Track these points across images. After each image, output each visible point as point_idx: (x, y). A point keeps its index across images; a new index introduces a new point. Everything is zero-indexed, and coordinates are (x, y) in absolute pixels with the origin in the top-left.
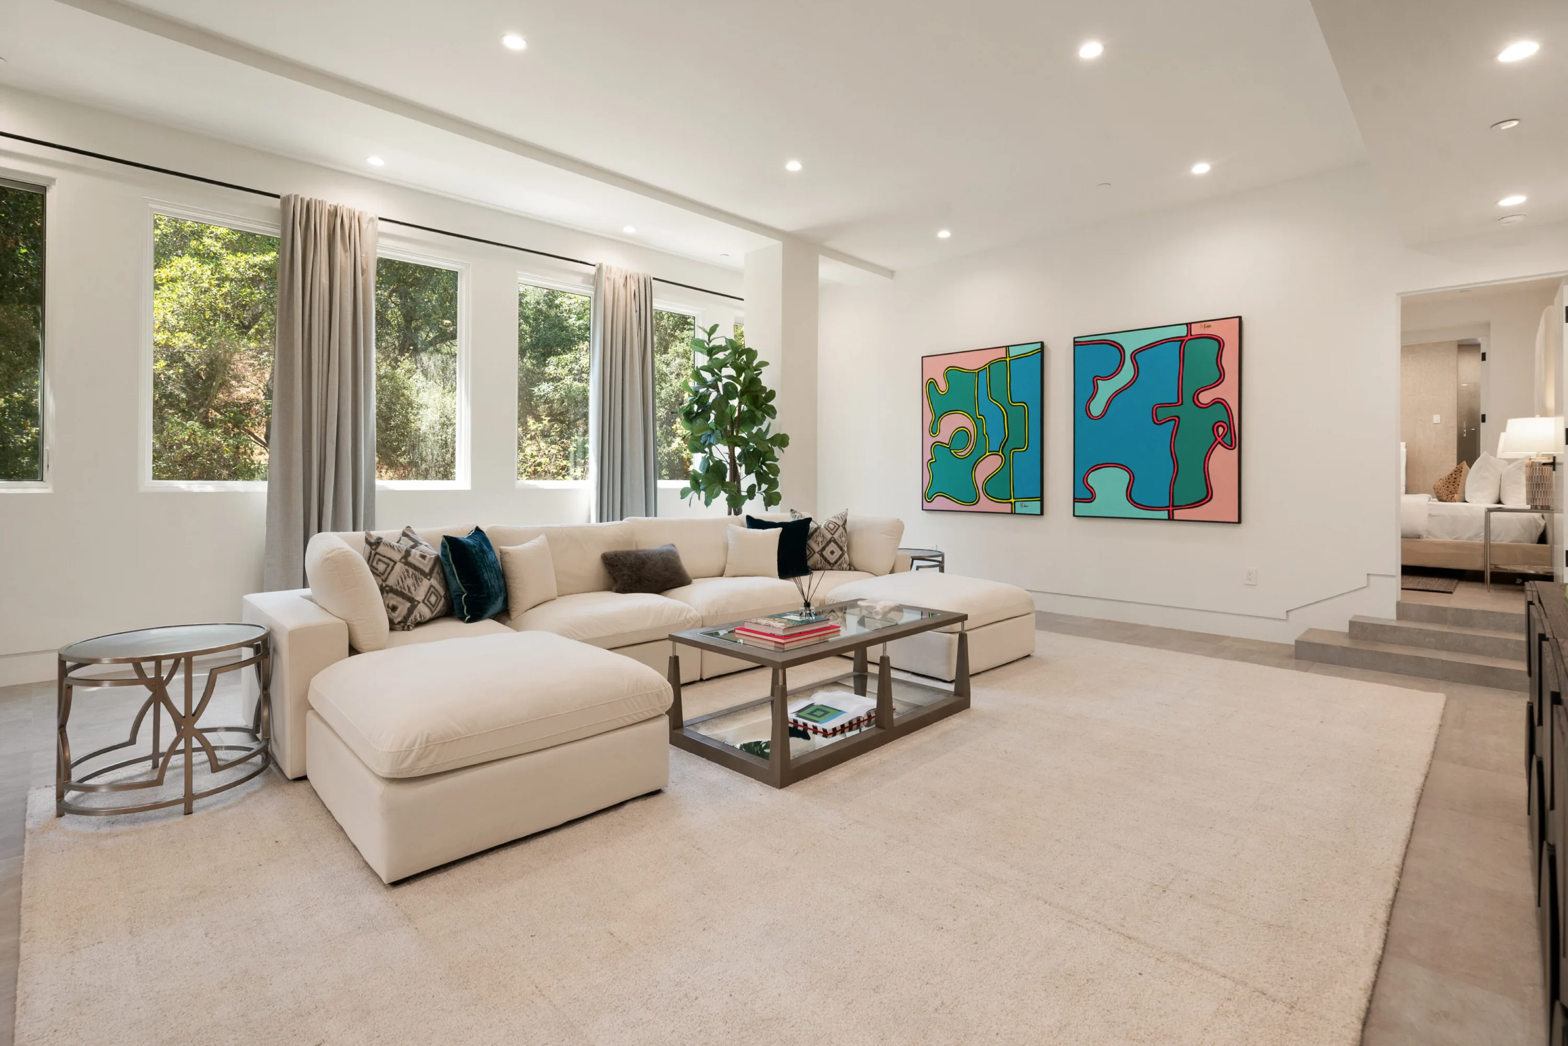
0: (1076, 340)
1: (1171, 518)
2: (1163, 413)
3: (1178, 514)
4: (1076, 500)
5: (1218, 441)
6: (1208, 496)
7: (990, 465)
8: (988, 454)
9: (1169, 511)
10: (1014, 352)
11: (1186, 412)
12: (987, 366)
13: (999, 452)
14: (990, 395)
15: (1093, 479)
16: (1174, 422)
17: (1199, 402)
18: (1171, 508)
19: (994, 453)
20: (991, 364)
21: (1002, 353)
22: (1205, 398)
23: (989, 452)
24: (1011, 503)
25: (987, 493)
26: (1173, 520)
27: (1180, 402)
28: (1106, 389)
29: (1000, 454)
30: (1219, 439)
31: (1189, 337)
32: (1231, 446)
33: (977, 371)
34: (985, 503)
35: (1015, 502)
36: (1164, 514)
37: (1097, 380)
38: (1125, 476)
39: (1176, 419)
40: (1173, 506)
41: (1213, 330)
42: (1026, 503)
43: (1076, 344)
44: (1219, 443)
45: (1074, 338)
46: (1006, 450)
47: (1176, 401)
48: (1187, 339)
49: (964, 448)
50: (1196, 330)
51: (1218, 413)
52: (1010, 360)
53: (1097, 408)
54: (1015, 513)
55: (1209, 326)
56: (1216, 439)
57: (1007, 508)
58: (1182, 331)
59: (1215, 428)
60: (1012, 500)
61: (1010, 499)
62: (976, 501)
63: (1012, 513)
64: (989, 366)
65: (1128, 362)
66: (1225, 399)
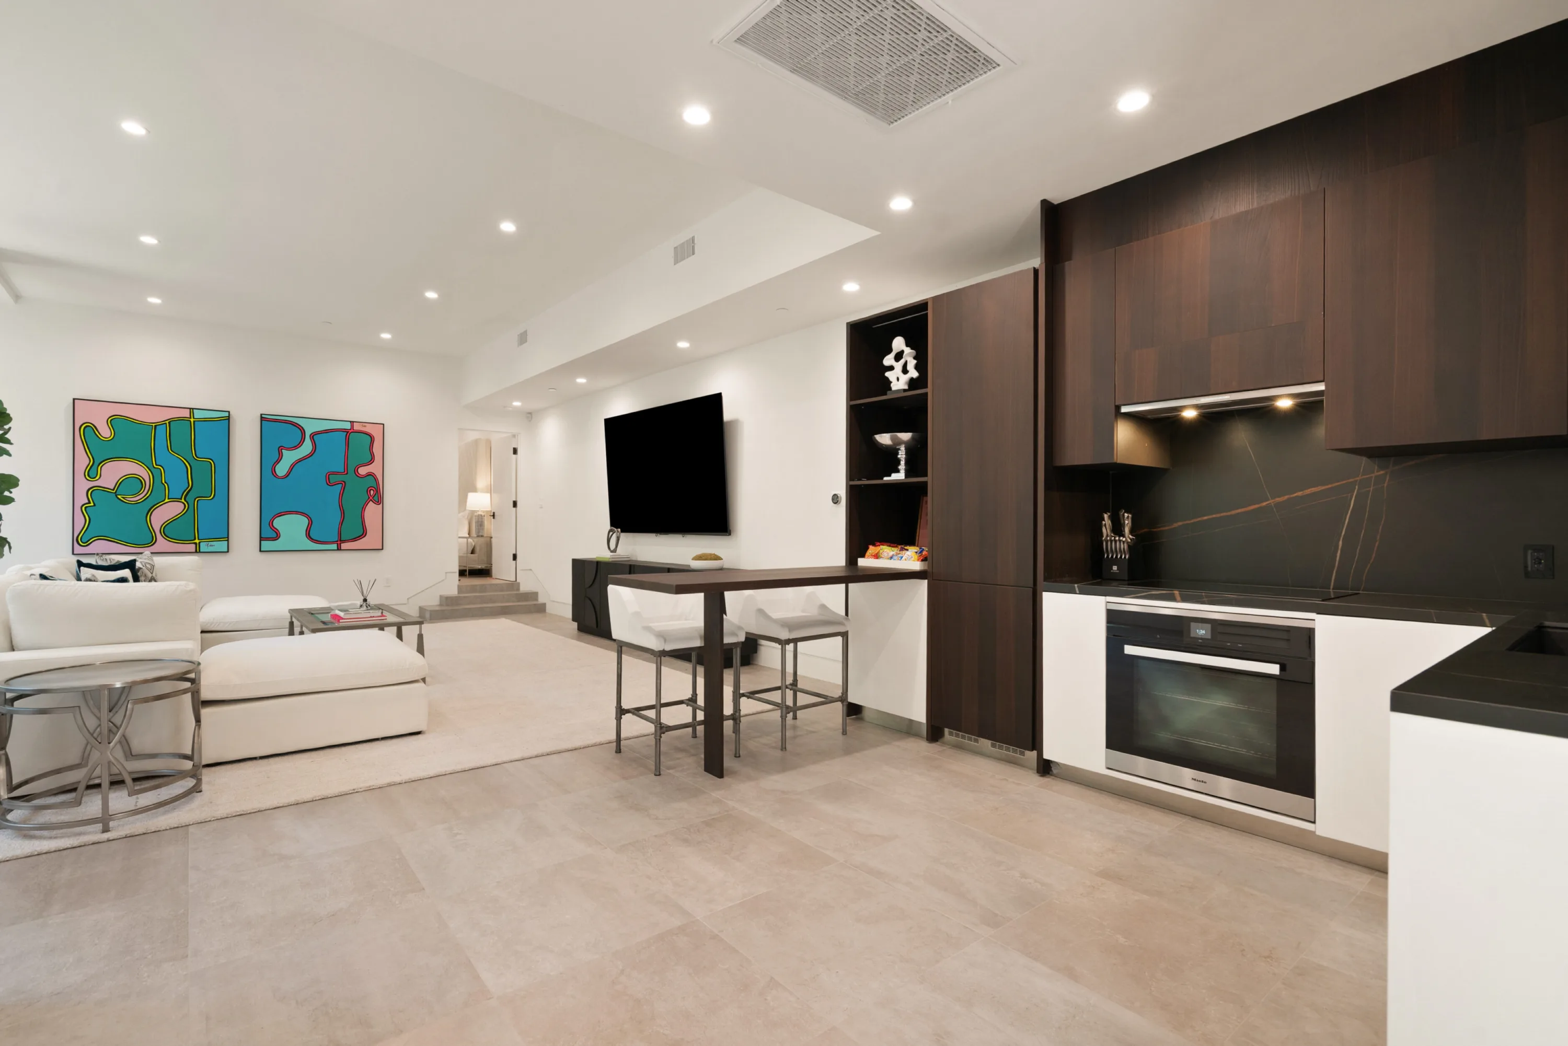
0: (263, 416)
1: (339, 549)
2: (333, 479)
3: (344, 546)
4: (262, 539)
5: (370, 499)
6: (364, 534)
7: (169, 511)
8: (167, 500)
9: (338, 544)
10: (198, 414)
11: (349, 478)
12: (167, 422)
13: (181, 499)
14: (171, 448)
15: (277, 523)
16: (341, 485)
17: (358, 473)
18: (339, 542)
19: (177, 500)
20: (171, 421)
21: (186, 414)
22: (363, 471)
23: (168, 499)
24: (196, 544)
25: (165, 535)
26: (341, 550)
27: (346, 472)
28: (289, 457)
29: (183, 501)
30: (371, 498)
31: (352, 431)
32: (378, 502)
33: (154, 425)
34: (162, 543)
35: (199, 543)
36: (334, 546)
37: (282, 449)
38: (305, 521)
39: (344, 484)
40: (340, 541)
41: (368, 429)
42: (212, 543)
43: (263, 419)
44: (371, 500)
45: (261, 415)
46: (189, 498)
47: (343, 471)
48: (350, 431)
49: (137, 494)
50: (356, 427)
51: (370, 482)
52: (194, 421)
53: (282, 469)
54: (200, 552)
55: (365, 426)
56: (369, 498)
57: (192, 548)
58: (348, 426)
59: (368, 491)
60: (197, 541)
61: (195, 539)
62: (153, 542)
63: (196, 552)
64: (169, 423)
65: (308, 440)
66: (373, 473)
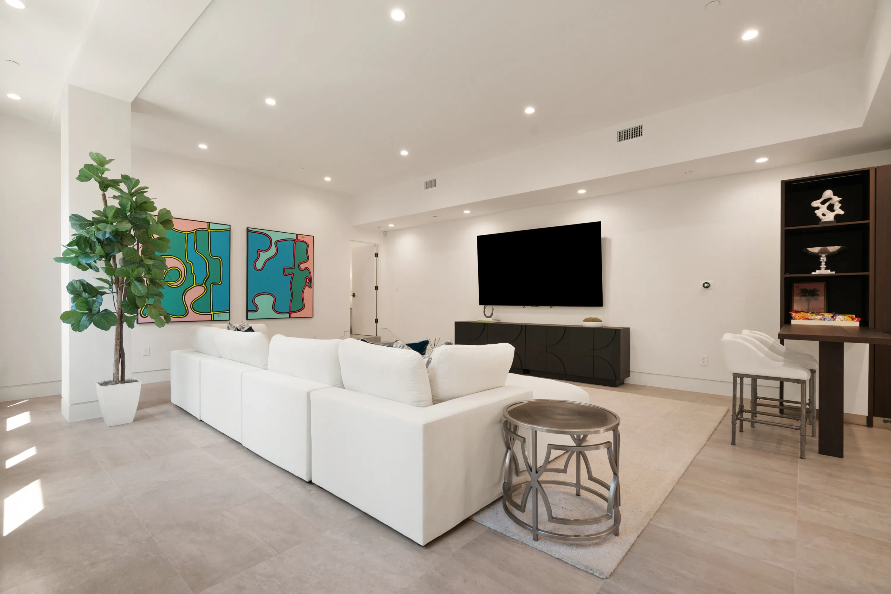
0: (249, 229)
1: (290, 317)
2: (288, 271)
3: (293, 315)
4: (248, 311)
5: (306, 285)
6: (303, 308)
7: (195, 293)
8: (194, 285)
9: (289, 314)
10: (213, 227)
11: (295, 271)
12: (194, 231)
13: (203, 284)
14: (196, 249)
15: (258, 300)
16: (291, 275)
17: (300, 267)
18: (290, 313)
19: (200, 285)
20: (197, 230)
21: (205, 226)
22: (303, 266)
23: (195, 284)
24: (211, 315)
25: (194, 310)
26: (291, 318)
27: (293, 267)
28: (264, 256)
29: (204, 285)
30: (307, 284)
31: (297, 240)
32: (311, 287)
33: (187, 233)
34: (192, 315)
35: (213, 314)
36: (287, 316)
37: (259, 251)
38: (272, 299)
39: (292, 274)
40: (291, 312)
41: (305, 239)
42: (221, 314)
43: (248, 230)
44: (307, 285)
45: (248, 228)
46: (208, 284)
47: (292, 266)
48: (296, 240)
49: (177, 281)
50: (300, 238)
51: (306, 273)
52: (210, 231)
53: (259, 265)
54: (214, 320)
55: (304, 237)
56: (306, 284)
57: (209, 317)
58: (294, 237)
59: (305, 279)
60: (212, 313)
61: (211, 312)
62: (186, 314)
63: (212, 320)
64: (196, 232)
65: (273, 246)
66: (308, 268)
